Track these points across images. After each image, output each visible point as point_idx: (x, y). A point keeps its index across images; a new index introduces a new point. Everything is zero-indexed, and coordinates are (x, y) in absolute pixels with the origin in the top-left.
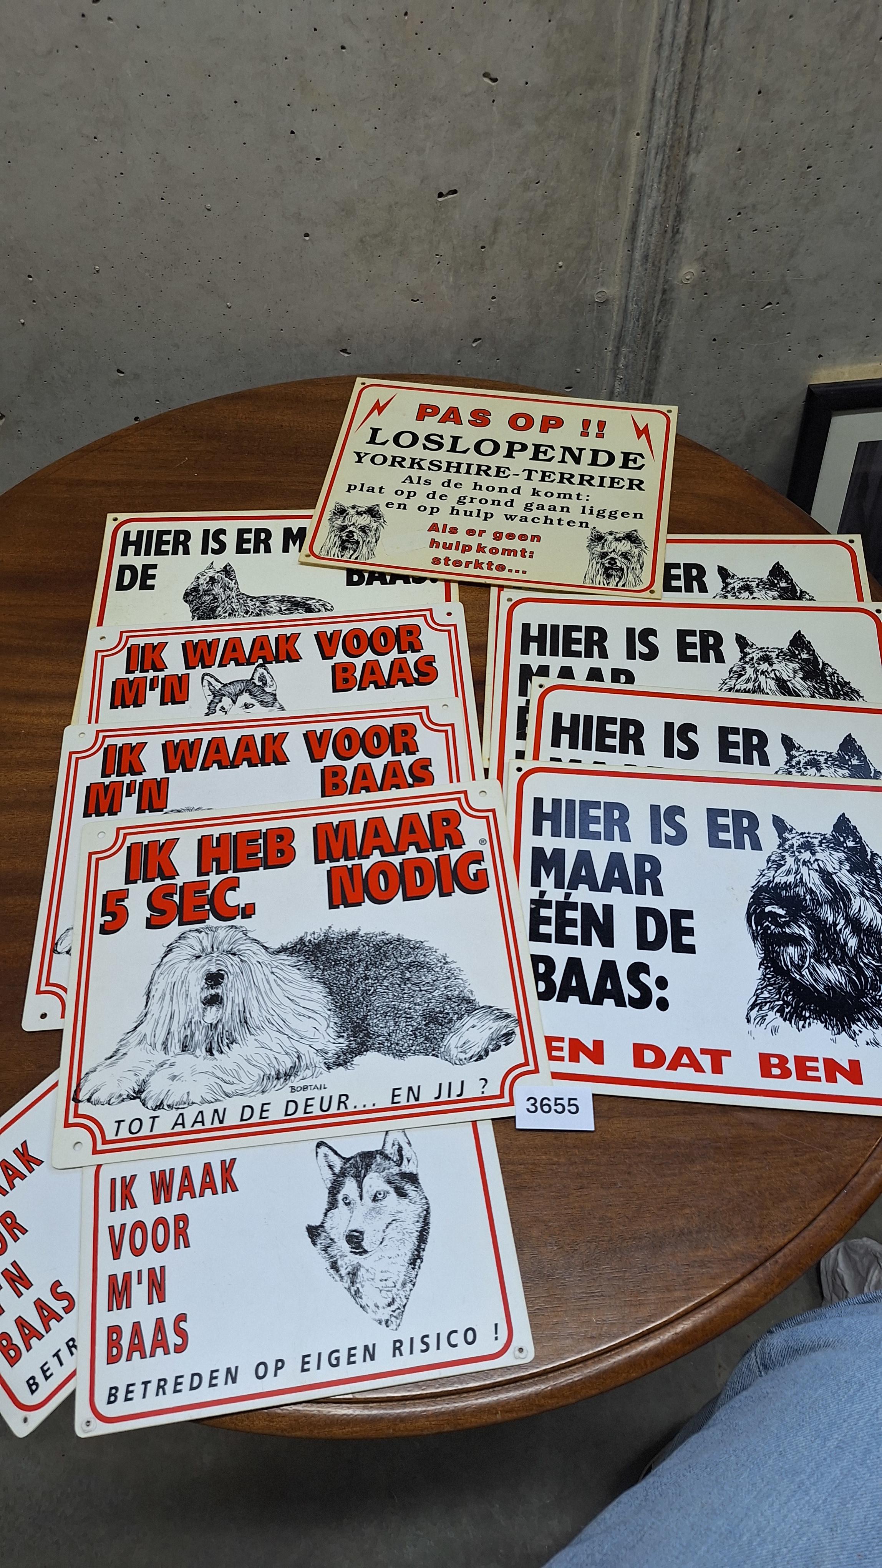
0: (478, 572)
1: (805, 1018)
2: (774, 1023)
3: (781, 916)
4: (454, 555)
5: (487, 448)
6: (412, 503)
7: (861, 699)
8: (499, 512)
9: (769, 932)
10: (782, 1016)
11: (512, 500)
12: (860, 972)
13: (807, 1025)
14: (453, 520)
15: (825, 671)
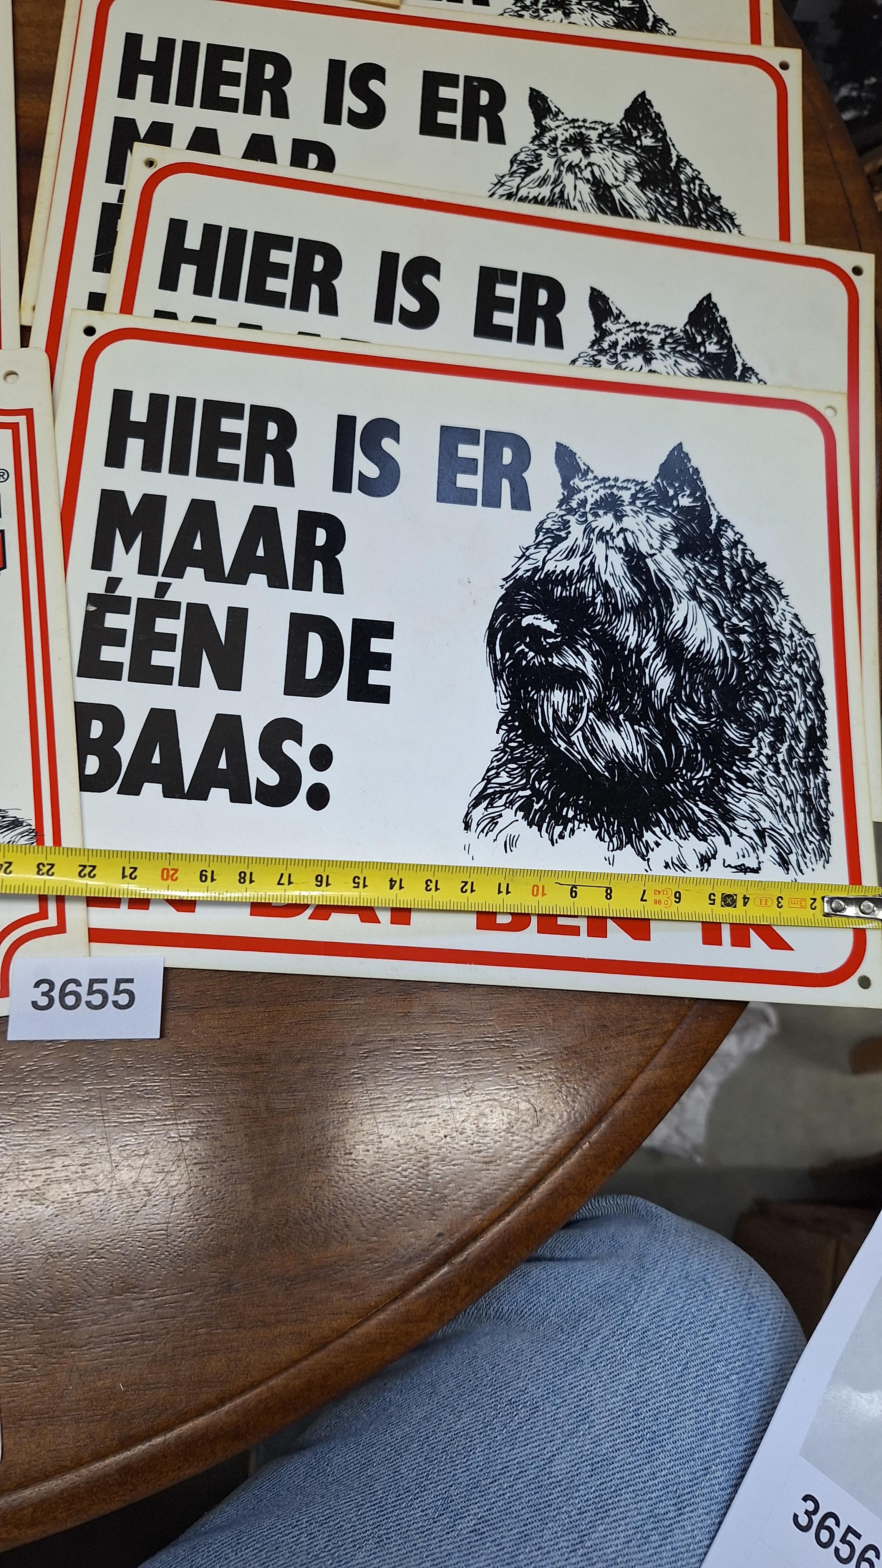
15: (681, 172)
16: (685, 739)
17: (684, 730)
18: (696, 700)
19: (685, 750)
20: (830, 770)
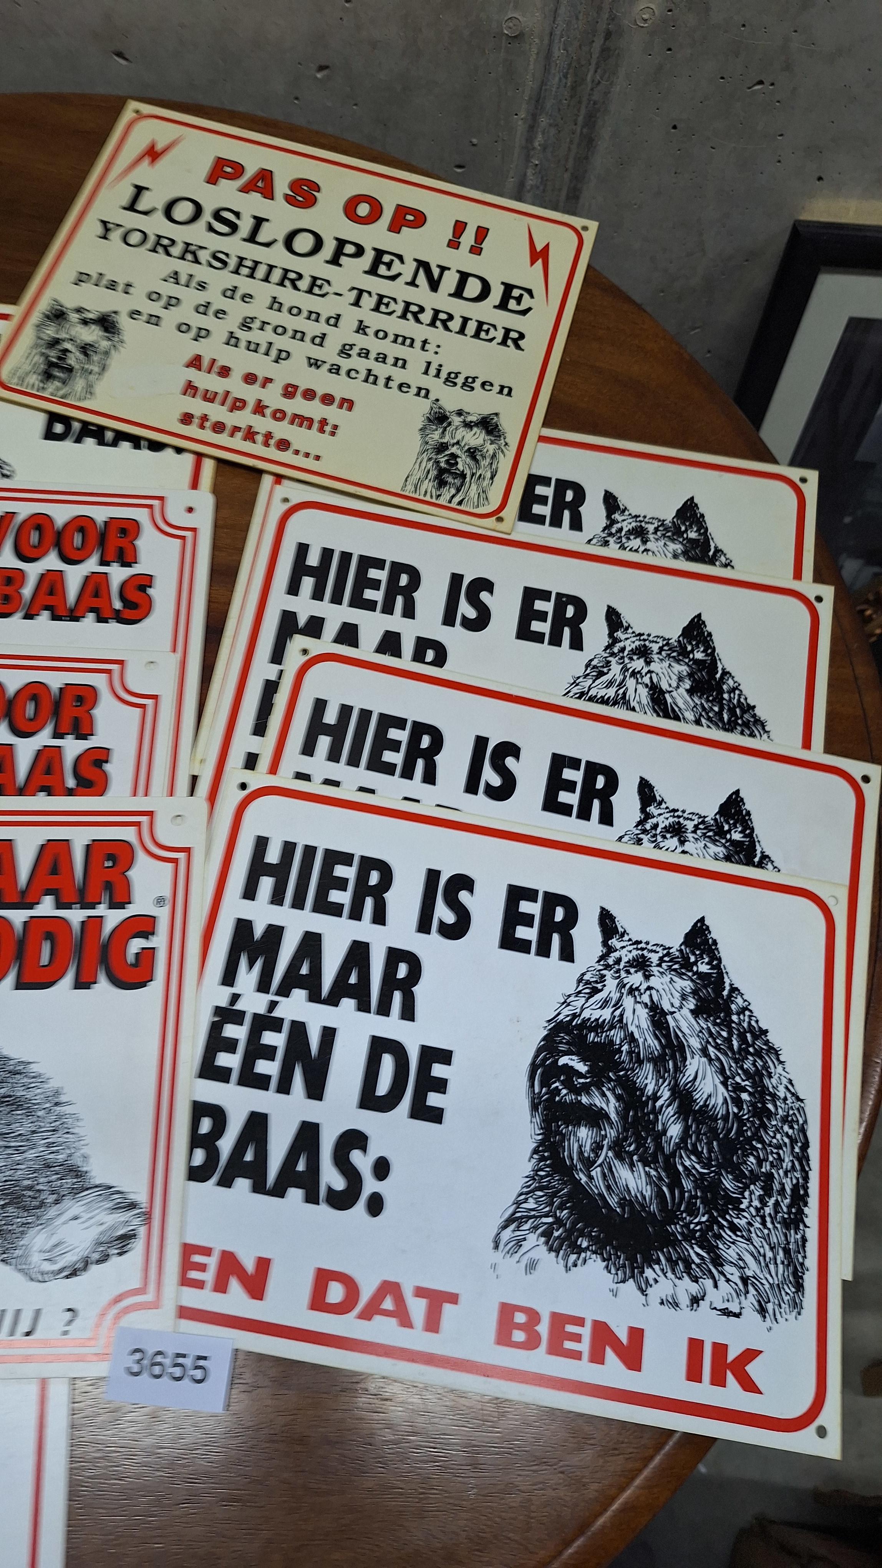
0: (247, 447)
1: (579, 1250)
2: (533, 1254)
3: (580, 1075)
4: (217, 412)
5: (303, 243)
6: (171, 317)
7: (765, 736)
8: (301, 350)
9: (557, 1099)
10: (547, 1243)
11: (323, 336)
12: (675, 1182)
13: (579, 1262)
14: (227, 356)
15: (724, 683)
16: (688, 1184)
17: (688, 1176)
18: (700, 1149)
19: (686, 1194)
20: (809, 1227)
